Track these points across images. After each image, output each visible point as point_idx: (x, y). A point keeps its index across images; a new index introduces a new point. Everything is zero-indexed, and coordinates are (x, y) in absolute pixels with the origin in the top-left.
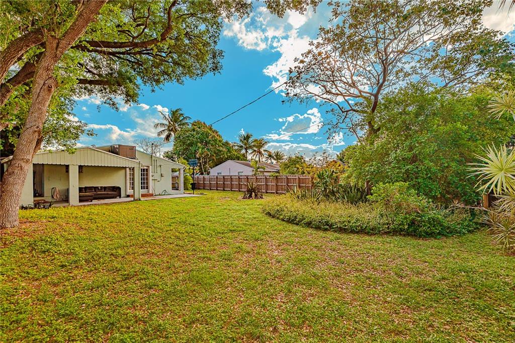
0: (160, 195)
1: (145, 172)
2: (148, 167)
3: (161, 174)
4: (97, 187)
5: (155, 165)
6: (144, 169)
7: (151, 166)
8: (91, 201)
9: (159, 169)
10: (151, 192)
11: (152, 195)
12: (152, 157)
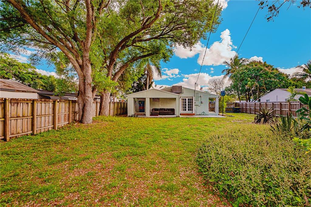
0: (200, 115)
1: (191, 101)
2: (193, 97)
3: (201, 102)
4: (165, 109)
5: (197, 96)
6: (190, 99)
7: (194, 97)
8: (158, 116)
9: (199, 98)
10: (194, 113)
11: (194, 114)
12: (195, 91)
